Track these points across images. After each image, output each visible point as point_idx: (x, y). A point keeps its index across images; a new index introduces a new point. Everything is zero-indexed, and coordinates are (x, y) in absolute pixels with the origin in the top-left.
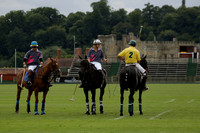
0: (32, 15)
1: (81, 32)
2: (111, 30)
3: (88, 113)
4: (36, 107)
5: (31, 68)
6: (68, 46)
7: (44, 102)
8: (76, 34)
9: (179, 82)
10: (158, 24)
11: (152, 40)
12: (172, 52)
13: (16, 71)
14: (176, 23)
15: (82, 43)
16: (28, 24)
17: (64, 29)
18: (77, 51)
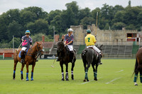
0: (25, 12)
1: (59, 23)
2: (80, 22)
3: (63, 80)
4: (27, 75)
5: (24, 49)
6: (50, 34)
7: (32, 72)
8: (56, 25)
9: (126, 58)
10: (112, 18)
11: (108, 29)
12: (121, 37)
13: (14, 50)
14: (124, 18)
15: (59, 31)
16: (22, 18)
17: (47, 22)
18: (56, 36)
